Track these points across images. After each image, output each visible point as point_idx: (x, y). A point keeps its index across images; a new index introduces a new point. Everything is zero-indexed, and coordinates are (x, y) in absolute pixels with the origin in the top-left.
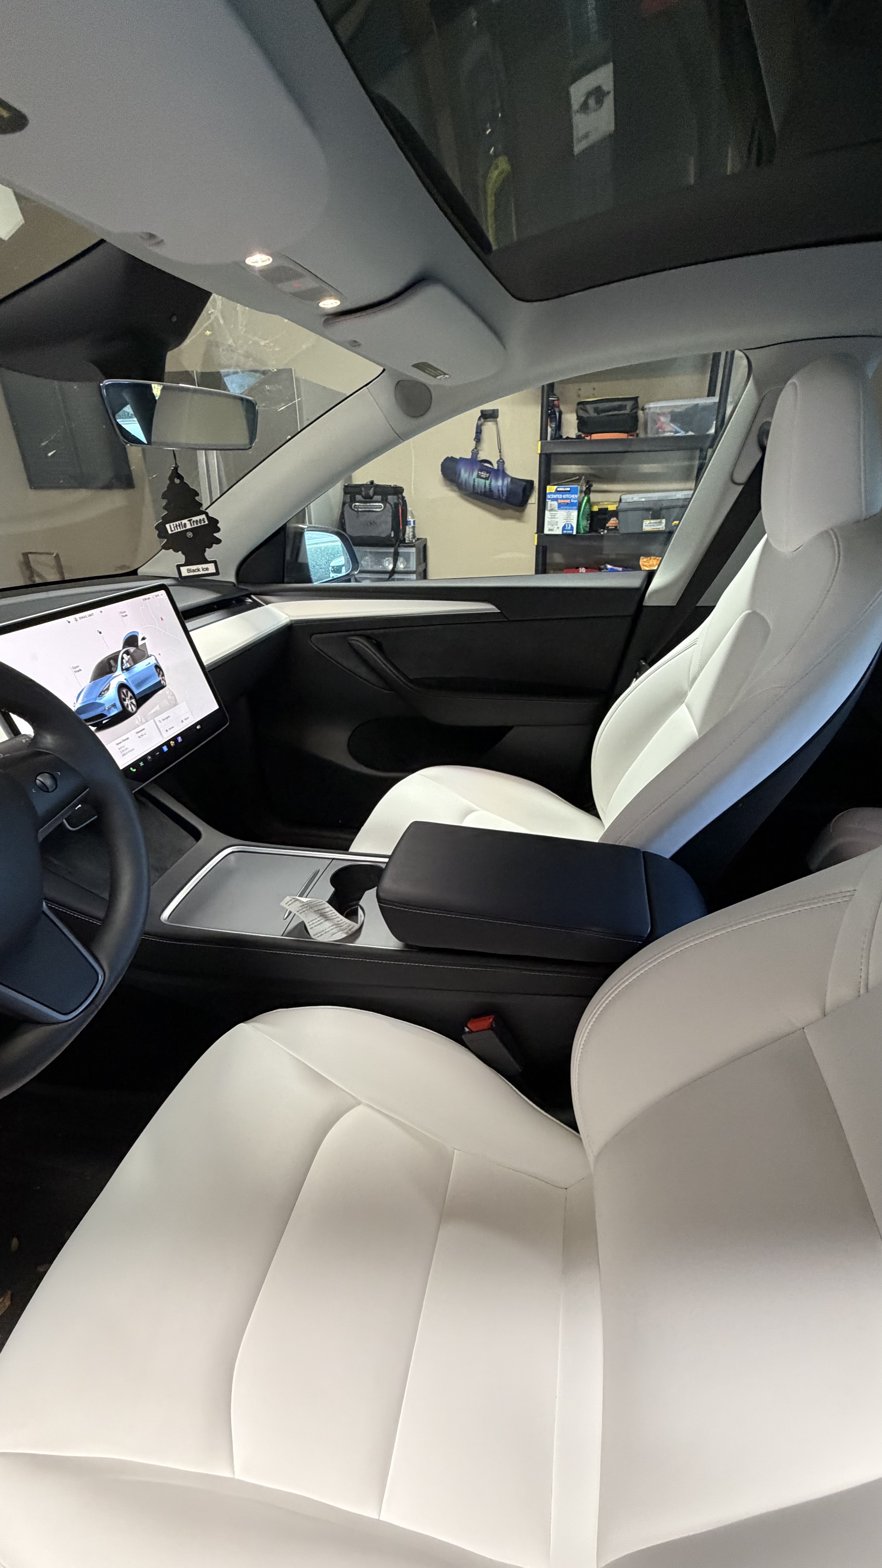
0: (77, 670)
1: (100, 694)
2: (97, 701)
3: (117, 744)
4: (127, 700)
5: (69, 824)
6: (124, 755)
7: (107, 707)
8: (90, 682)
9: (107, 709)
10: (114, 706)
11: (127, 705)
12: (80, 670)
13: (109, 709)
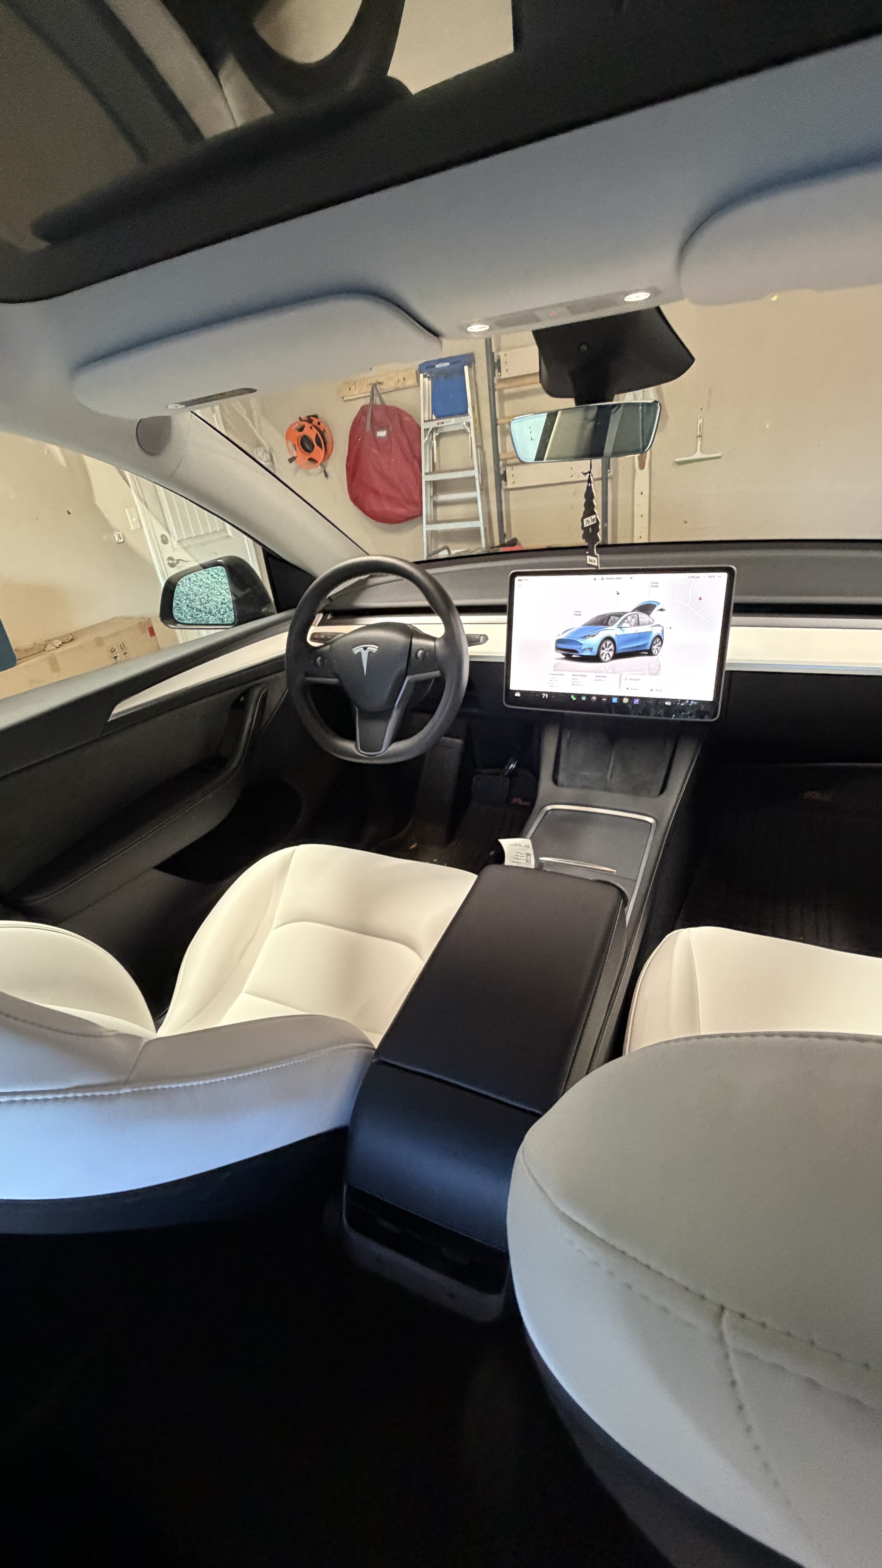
0: (578, 614)
1: (585, 637)
2: (579, 640)
3: (573, 675)
4: (605, 650)
5: (505, 700)
6: (573, 685)
7: (583, 647)
8: (582, 626)
9: (583, 648)
10: (591, 649)
11: (603, 653)
12: (580, 615)
13: (585, 649)
